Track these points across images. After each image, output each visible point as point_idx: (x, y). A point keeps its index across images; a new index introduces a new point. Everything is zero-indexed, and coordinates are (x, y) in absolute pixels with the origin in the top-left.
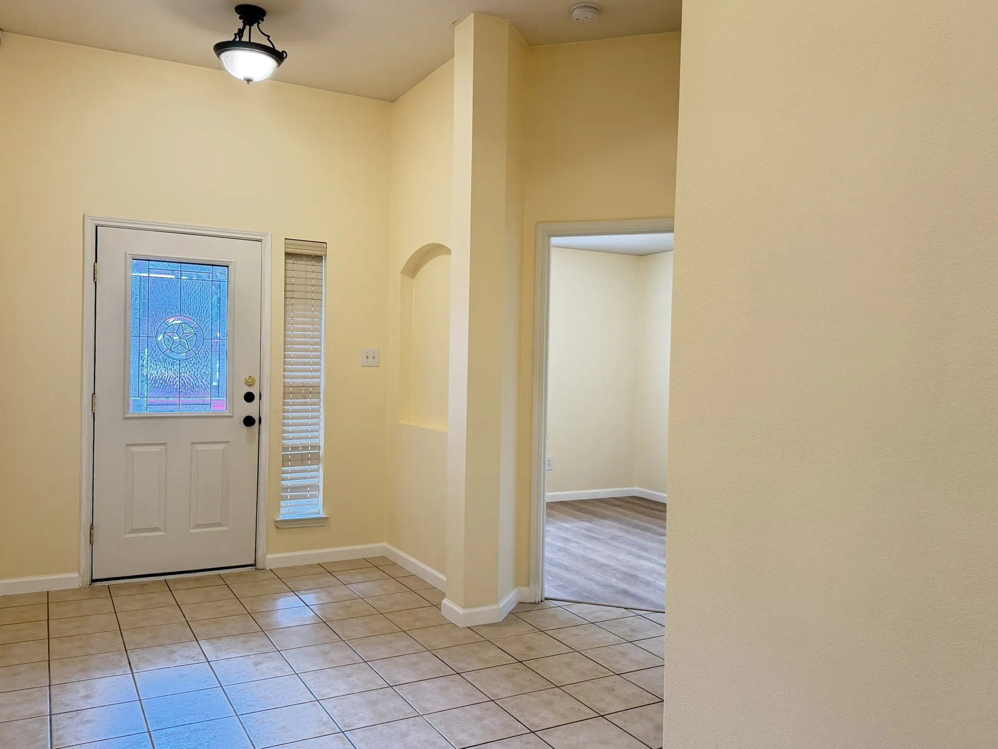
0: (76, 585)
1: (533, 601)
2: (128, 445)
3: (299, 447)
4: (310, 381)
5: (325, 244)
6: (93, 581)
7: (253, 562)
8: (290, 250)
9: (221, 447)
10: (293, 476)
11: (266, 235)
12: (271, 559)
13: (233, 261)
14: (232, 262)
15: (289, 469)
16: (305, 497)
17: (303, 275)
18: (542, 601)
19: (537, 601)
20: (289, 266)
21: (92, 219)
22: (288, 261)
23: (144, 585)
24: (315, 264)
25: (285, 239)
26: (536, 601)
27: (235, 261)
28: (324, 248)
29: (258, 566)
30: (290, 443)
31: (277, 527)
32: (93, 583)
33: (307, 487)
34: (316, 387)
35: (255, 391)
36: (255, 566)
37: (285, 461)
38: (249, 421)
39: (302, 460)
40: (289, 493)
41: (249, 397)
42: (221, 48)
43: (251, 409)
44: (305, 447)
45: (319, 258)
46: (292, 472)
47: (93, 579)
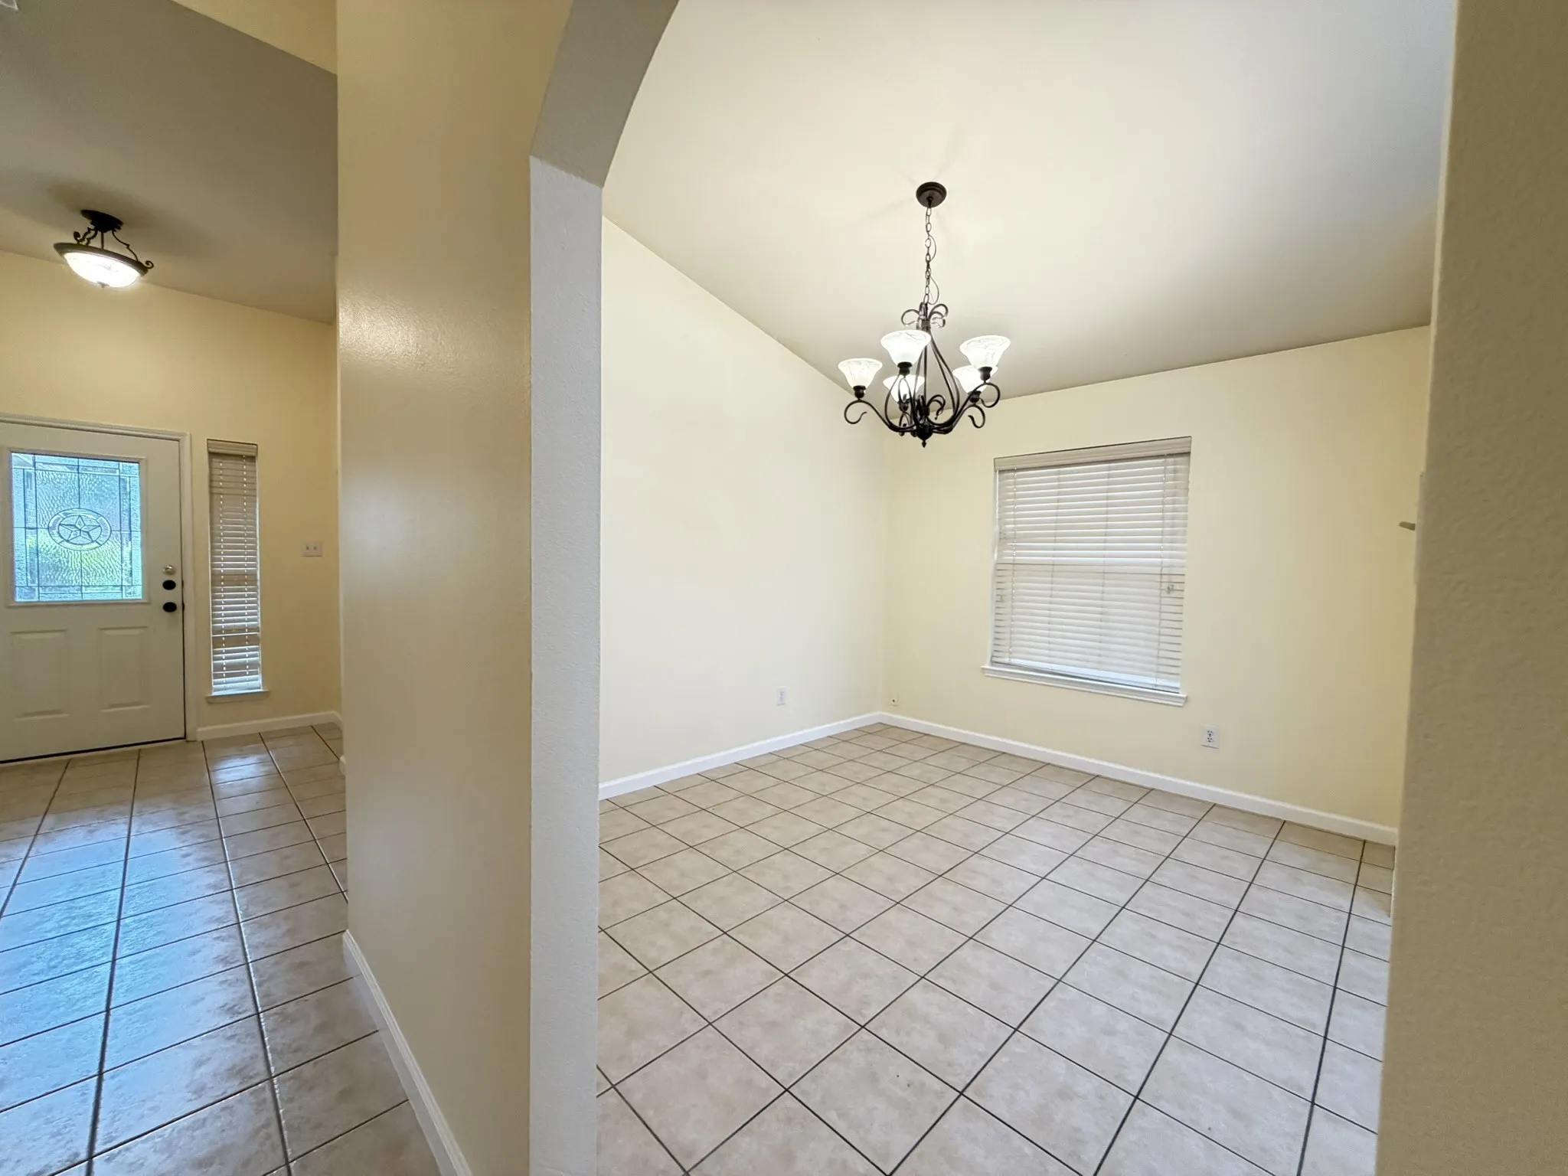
2: (14, 633)
3: (232, 630)
4: (243, 570)
5: (255, 446)
7: (182, 736)
8: (212, 450)
9: (136, 632)
10: (230, 656)
11: (183, 435)
12: (202, 731)
13: (145, 457)
14: (142, 459)
15: (224, 650)
16: (244, 674)
17: (232, 473)
20: (216, 466)
22: (216, 461)
23: (40, 765)
24: (247, 463)
25: (208, 440)
28: (254, 449)
29: (188, 739)
30: (224, 625)
31: (210, 702)
33: (246, 665)
34: (252, 575)
35: (176, 579)
36: (184, 739)
37: (217, 642)
38: (170, 607)
39: (239, 641)
40: (225, 671)
41: (169, 585)
42: (62, 248)
43: (172, 596)
44: (242, 630)
45: (252, 459)
46: (227, 652)
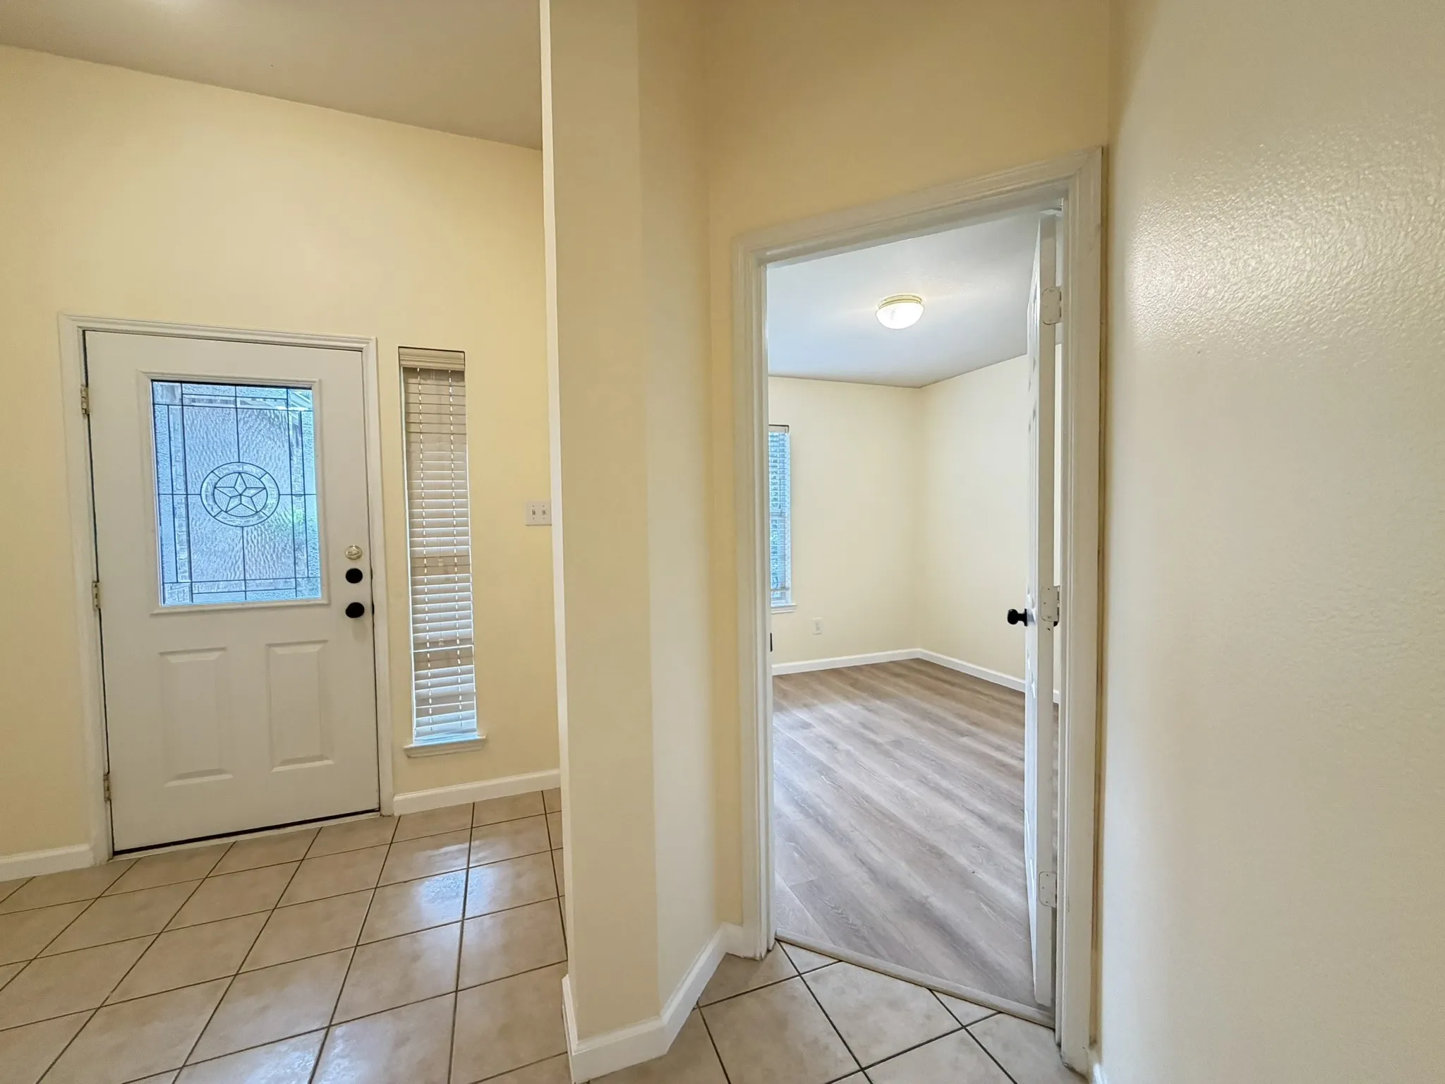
0: (87, 862)
1: (750, 955)
2: (162, 654)
3: (438, 642)
4: (455, 549)
5: (462, 354)
6: (116, 853)
7: (376, 806)
9: (312, 649)
10: (437, 682)
11: (367, 341)
12: (403, 801)
13: (317, 380)
14: (315, 382)
15: (429, 672)
16: (456, 709)
17: (434, 399)
18: (769, 951)
19: (758, 955)
20: (413, 388)
21: (74, 320)
22: (412, 381)
25: (399, 347)
26: (755, 956)
27: (320, 380)
28: (461, 359)
29: (384, 812)
30: (428, 636)
31: (409, 757)
32: (116, 857)
33: (458, 696)
34: (462, 558)
35: (362, 566)
36: (379, 810)
37: (420, 662)
38: (355, 610)
39: (448, 659)
40: (431, 705)
41: (354, 576)
43: (357, 593)
44: (452, 642)
45: (459, 375)
46: (434, 676)
47: (116, 850)
